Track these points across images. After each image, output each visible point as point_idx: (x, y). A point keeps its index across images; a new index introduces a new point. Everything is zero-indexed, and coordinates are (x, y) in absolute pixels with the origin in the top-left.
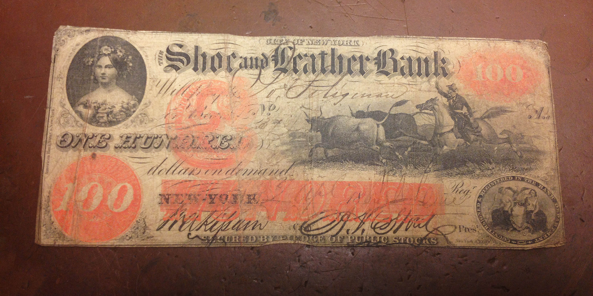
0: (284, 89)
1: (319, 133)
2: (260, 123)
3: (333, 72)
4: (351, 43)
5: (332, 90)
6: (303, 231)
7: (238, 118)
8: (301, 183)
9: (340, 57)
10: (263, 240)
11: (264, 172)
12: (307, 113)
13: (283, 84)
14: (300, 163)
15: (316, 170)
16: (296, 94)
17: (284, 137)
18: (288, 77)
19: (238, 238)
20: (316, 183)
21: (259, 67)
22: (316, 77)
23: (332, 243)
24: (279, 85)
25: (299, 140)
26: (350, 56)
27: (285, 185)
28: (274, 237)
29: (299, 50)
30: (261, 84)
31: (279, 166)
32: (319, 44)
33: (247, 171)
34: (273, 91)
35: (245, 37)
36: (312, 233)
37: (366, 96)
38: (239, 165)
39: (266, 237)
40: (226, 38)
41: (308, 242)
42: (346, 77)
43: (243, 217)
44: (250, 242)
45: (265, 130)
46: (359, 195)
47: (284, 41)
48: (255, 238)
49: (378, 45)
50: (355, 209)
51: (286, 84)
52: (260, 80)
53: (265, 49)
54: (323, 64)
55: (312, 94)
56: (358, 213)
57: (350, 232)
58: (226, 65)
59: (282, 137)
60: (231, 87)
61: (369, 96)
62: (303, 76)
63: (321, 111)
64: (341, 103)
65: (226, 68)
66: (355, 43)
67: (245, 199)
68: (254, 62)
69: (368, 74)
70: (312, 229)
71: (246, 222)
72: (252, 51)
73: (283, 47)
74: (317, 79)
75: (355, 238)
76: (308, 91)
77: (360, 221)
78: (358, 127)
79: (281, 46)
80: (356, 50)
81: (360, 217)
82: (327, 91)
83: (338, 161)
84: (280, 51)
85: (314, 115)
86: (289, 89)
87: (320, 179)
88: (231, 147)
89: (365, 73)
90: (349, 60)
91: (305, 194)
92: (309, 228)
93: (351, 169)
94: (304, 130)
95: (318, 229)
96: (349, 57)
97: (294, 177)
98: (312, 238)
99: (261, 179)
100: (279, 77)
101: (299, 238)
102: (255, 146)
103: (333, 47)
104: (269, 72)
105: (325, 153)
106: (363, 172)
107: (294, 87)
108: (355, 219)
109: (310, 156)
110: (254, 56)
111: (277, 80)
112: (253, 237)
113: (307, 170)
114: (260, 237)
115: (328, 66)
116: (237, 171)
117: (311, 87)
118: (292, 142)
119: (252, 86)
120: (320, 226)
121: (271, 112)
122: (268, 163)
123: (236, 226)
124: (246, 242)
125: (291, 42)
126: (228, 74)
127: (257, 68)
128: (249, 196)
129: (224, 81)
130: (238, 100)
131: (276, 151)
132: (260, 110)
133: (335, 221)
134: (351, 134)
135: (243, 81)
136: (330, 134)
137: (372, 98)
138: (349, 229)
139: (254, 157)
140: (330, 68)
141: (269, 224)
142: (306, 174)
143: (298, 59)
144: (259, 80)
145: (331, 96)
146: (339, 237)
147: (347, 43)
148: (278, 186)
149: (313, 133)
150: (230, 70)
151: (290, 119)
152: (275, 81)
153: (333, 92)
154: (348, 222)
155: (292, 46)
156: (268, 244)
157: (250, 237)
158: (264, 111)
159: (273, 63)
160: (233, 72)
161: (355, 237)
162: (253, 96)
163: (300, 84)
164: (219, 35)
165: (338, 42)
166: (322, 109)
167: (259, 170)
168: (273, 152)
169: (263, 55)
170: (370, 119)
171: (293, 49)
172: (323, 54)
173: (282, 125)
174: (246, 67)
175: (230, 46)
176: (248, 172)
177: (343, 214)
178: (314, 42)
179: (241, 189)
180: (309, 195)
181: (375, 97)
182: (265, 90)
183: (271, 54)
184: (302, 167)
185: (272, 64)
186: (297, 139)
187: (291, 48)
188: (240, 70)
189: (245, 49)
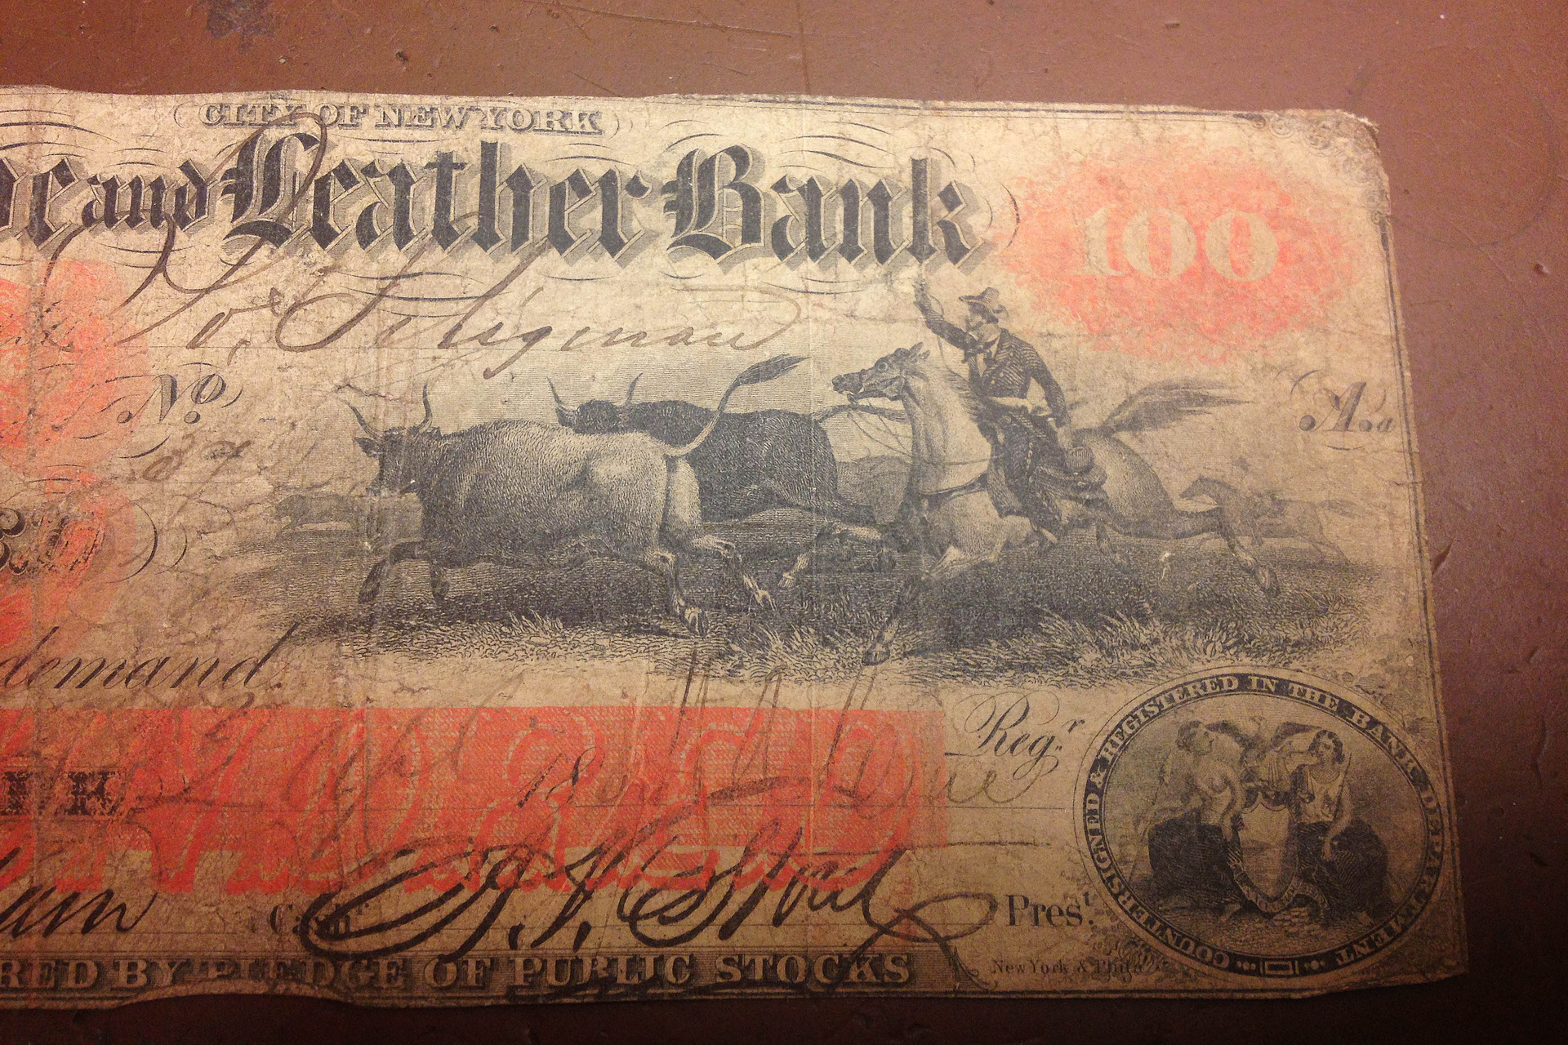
0: (266, 312)
1: (413, 496)
2: (150, 458)
3: (485, 238)
4: (567, 123)
5: (478, 313)
6: (313, 937)
7: (55, 436)
8: (315, 719)
9: (521, 181)
10: (131, 978)
11: (155, 672)
12: (364, 413)
13: (264, 291)
14: (320, 632)
15: (388, 658)
16: (320, 331)
17: (252, 518)
18: (288, 262)
19: (16, 967)
20: (384, 716)
21: (167, 217)
22: (412, 260)
23: (441, 989)
24: (248, 293)
25: (322, 527)
26: (561, 173)
27: (245, 727)
28: (182, 965)
29: (341, 146)
30: (169, 290)
31: (220, 642)
32: (429, 122)
33: (78, 665)
34: (219, 319)
35: (115, 97)
36: (351, 945)
37: (627, 339)
38: (44, 640)
39: (142, 965)
40: (37, 103)
41: (330, 987)
42: (538, 263)
43: (49, 872)
44: (70, 990)
45: (170, 486)
46: (576, 767)
47: (282, 112)
48: (92, 971)
49: (680, 131)
50: (554, 833)
51: (280, 289)
52: (165, 275)
53: (199, 145)
54: (442, 206)
55: (392, 330)
56: (567, 850)
57: (527, 938)
58: (27, 213)
59: (243, 515)
60: (38, 303)
61: (637, 338)
62: (355, 256)
63: (426, 403)
64: (516, 368)
65: (26, 224)
66: (586, 122)
67: (61, 791)
68: (146, 200)
69: (637, 249)
70: (352, 929)
71: (57, 897)
72: (142, 156)
73: (273, 134)
74: (415, 269)
75: (544, 968)
76: (372, 317)
77: (574, 889)
78: (585, 471)
79: (266, 132)
80: (589, 151)
81: (572, 867)
82: (458, 320)
83: (492, 620)
84: (260, 154)
85: (393, 421)
86: (291, 310)
87: (408, 701)
88: (15, 561)
89: (621, 244)
90: (557, 193)
91: (332, 770)
92: (342, 925)
93: (543, 652)
94: (348, 484)
95: (381, 928)
96: (559, 181)
97: (288, 693)
98: (352, 967)
99: (140, 703)
100: (250, 260)
101: (289, 970)
102: (121, 559)
103: (490, 137)
104: (206, 240)
105: (434, 585)
106: (597, 663)
107: (311, 301)
108: (549, 877)
109: (368, 597)
110: (148, 174)
111: (240, 273)
112: (85, 965)
113: (350, 662)
114: (116, 966)
115: (466, 216)
116: (30, 667)
117: (388, 303)
118: (286, 538)
119: (128, 301)
120: (390, 913)
121: (204, 409)
122: (176, 630)
123: (15, 916)
124: (54, 989)
125: (308, 115)
126: (31, 249)
127: (155, 223)
128: (79, 778)
129: (14, 280)
130: (63, 357)
131: (213, 579)
132: (157, 397)
133: (458, 888)
134: (551, 502)
135: (92, 279)
136: (461, 499)
137: (649, 348)
138: (521, 927)
139: (115, 605)
140: (473, 223)
141: (163, 908)
142: (340, 680)
143: (335, 185)
144: (160, 276)
145: (471, 339)
146: (472, 964)
147: (549, 123)
148: (210, 735)
149: (387, 497)
150: (40, 231)
151: (287, 439)
152: (232, 279)
153: (482, 321)
154: (516, 894)
155: (315, 131)
156: (150, 996)
157: (72, 967)
158: (172, 402)
159: (226, 202)
160: (54, 240)
161: (544, 962)
162: (129, 339)
163: (338, 290)
164: (10, 91)
165: (510, 115)
166: (430, 397)
167: (131, 662)
168: (199, 583)
169: (186, 168)
170: (635, 438)
171: (316, 144)
172: (445, 167)
173: (248, 463)
174: (110, 220)
175: (51, 134)
176: (80, 676)
177: (497, 856)
178: (406, 116)
179: (45, 752)
180: (352, 771)
181: (664, 344)
182: (185, 315)
183: (222, 165)
184: (326, 648)
185: (222, 208)
186: (311, 526)
187: (307, 141)
188: (86, 232)
189: (113, 146)
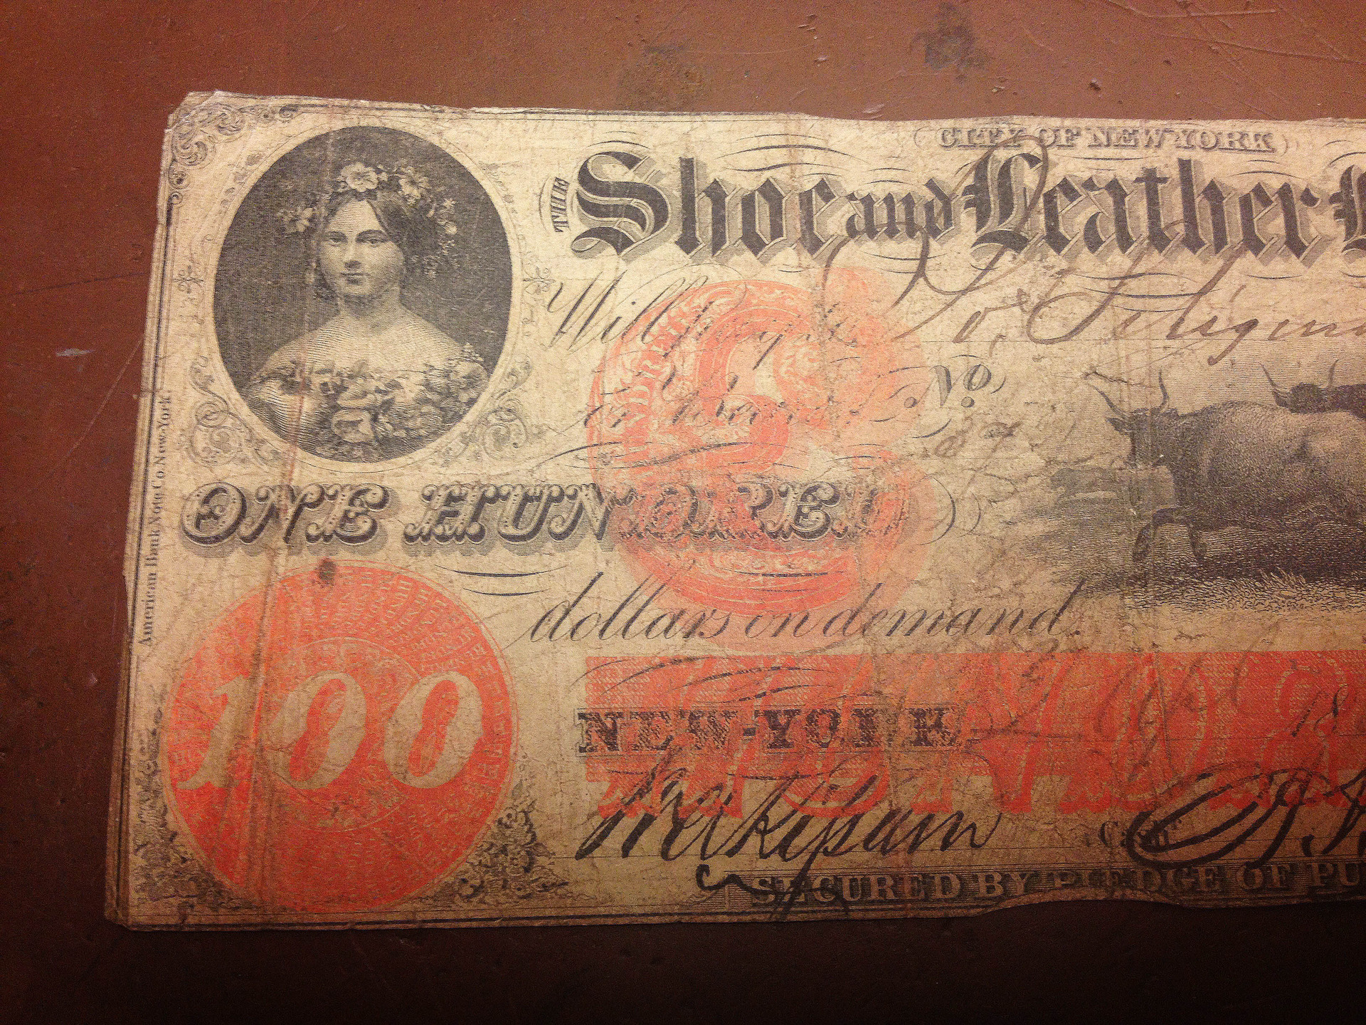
0: (1017, 310)
1: (1164, 469)
2: (938, 438)
3: (1193, 243)
4: (1246, 142)
5: (1196, 308)
6: (1139, 850)
7: (855, 420)
8: (1113, 662)
9: (1213, 192)
10: (990, 889)
11: (970, 622)
12: (1111, 397)
13: (1012, 291)
14: (1103, 587)
15: (1165, 609)
16: (1064, 325)
17: (1032, 489)
18: (1030, 265)
19: (890, 882)
20: (1168, 659)
21: (920, 229)
22: (1137, 261)
23: (1252, 891)
24: (998, 293)
25: (1091, 495)
26: (1246, 186)
27: (1054, 668)
28: (1032, 876)
29: (1061, 164)
30: (930, 292)
31: (1022, 596)
32: (1132, 143)
33: (903, 617)
34: (976, 318)
35: (861, 122)
36: (1172, 856)
37: (1321, 330)
38: (871, 595)
39: (998, 878)
40: (792, 128)
41: (1159, 891)
42: (1239, 264)
43: (905, 797)
44: (939, 900)
45: (960, 462)
46: (1335, 702)
47: (1006, 135)
48: (956, 884)
49: (1337, 150)
50: (1326, 758)
51: (1025, 289)
52: (926, 279)
53: (939, 165)
54: (1154, 216)
55: (1126, 323)
56: (1339, 772)
57: (1318, 846)
58: (798, 226)
59: (1024, 486)
60: (820, 305)
61: (1329, 329)
62: (1086, 259)
63: (1162, 386)
64: (1236, 354)
65: (799, 236)
66: (1260, 142)
67: (905, 725)
68: (900, 214)
69: (1318, 250)
70: (1171, 842)
71: (915, 819)
72: (892, 174)
73: (1002, 155)
74: (1138, 270)
75: (1336, 871)
76: (1107, 313)
77: (1350, 804)
78: (1304, 445)
79: (995, 152)
80: (1265, 166)
81: (1346, 786)
82: (1180, 314)
83: (1246, 576)
84: (992, 171)
85: (1137, 404)
86: (1037, 308)
87: (1185, 645)
88: (836, 527)
89: (1304, 247)
90: (1245, 202)
91: (1133, 706)
92: (1161, 839)
93: (1292, 603)
94: (1108, 458)
95: (1195, 840)
96: (1246, 192)
97: (1087, 639)
98: (1175, 875)
99: (961, 649)
100: (997, 265)
101: (1124, 879)
102: (926, 524)
103: (1185, 155)
104: (957, 248)
105: (1194, 545)
106: (1339, 613)
107: (1056, 299)
108: (1327, 795)
109: (1138, 557)
110: (899, 191)
111: (990, 276)
112: (948, 878)
113: (1134, 612)
114: (975, 878)
115: (1174, 224)
116: (864, 618)
117: (1118, 300)
118: (1062, 507)
119: (897, 303)
120: (1201, 828)
121: (977, 395)
122: (982, 586)
123: (881, 836)
124: (926, 900)
125: (1031, 137)
126: (806, 258)
127: (911, 234)
128: (919, 714)
129: (795, 284)
130: (850, 351)
131: (1008, 543)
132: (936, 386)
133: (1251, 808)
134: (1280, 473)
135: (863, 283)
136: (1204, 471)
137: (1340, 338)
138: (1311, 838)
139: (928, 564)
140: (1181, 229)
141: (1008, 827)
142: (1128, 628)
143: (1060, 199)
144: (921, 280)
145: (1194, 330)
146: (1275, 870)
147: (1231, 143)
148: (1026, 675)
149: (1142, 471)
150: (812, 242)
151: (1051, 420)
152: (983, 281)
153: (1199, 315)
154: (1303, 810)
155: (1037, 151)
156: (1008, 904)
157: (937, 880)
158: (949, 391)
159: (969, 215)
160: (825, 250)
161: (1335, 866)
162: (903, 336)
163: (1076, 290)
164: (766, 117)
165: (1198, 136)
166: (1165, 382)
167: (948, 613)
168: (997, 545)
169: (931, 185)
170: (1343, 415)
171: (1039, 162)
172: (1151, 180)
173: (1020, 441)
174: (871, 232)
175: (809, 156)
176: (908, 623)
177: (1282, 778)
178: (1114, 137)
179: (886, 691)
180: (1150, 707)
181: (1352, 335)
182: (948, 313)
183: (961, 182)
184: (1112, 600)
185: (966, 220)
186: (1080, 495)
187: (1032, 160)
188: (852, 242)
189: (865, 166)
